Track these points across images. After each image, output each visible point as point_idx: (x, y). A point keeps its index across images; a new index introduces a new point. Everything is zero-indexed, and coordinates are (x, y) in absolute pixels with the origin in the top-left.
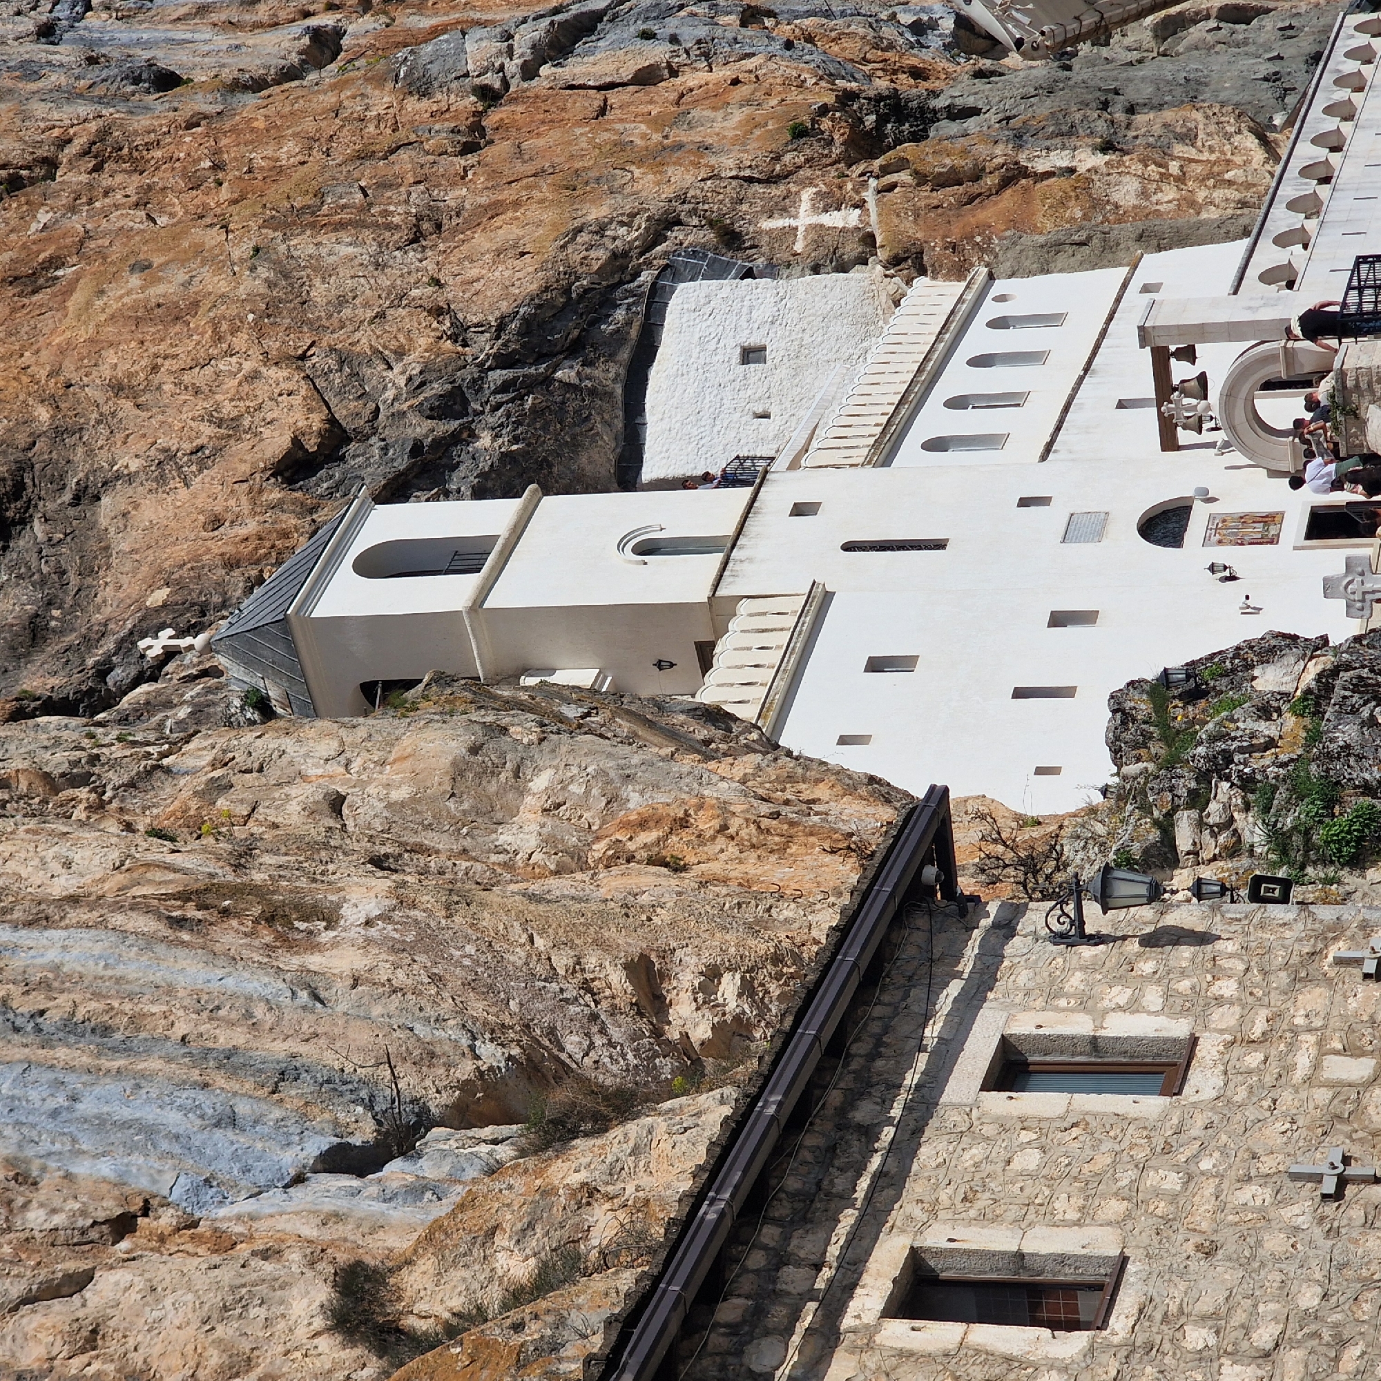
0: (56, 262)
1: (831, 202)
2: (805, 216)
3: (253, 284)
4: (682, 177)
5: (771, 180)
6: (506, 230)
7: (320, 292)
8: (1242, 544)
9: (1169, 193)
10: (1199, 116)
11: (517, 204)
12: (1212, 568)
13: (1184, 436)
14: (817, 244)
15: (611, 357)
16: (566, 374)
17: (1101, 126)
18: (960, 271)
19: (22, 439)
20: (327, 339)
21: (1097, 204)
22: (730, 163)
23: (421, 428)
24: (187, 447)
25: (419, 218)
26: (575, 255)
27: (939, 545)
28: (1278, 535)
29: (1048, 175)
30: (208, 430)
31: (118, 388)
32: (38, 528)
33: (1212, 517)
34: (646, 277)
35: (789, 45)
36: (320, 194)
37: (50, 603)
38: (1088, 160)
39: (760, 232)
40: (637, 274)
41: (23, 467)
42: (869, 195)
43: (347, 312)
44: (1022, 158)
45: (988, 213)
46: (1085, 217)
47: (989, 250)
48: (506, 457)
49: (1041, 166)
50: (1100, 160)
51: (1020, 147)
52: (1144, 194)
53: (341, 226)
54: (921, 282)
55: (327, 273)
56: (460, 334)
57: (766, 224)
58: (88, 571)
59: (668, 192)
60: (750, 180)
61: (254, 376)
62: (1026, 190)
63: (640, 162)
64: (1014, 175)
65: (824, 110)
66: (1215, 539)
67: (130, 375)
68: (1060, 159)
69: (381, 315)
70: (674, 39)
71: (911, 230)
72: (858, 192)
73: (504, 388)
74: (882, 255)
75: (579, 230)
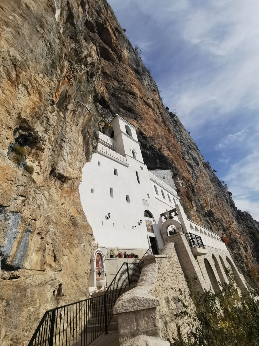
0: (158, 123)
1: (182, 183)
2: (180, 181)
3: (160, 134)
4: (181, 170)
5: (183, 178)
6: (171, 155)
7: (160, 140)
8: (147, 226)
9: (194, 218)
10: (203, 221)
11: (174, 157)
12: (141, 221)
13: (163, 217)
14: (177, 183)
15: (160, 165)
16: (157, 160)
17: (199, 210)
18: (179, 196)
19: (140, 115)
20: (156, 139)
21: (190, 210)
22: (183, 174)
23: (148, 145)
24: (142, 126)
25: (170, 149)
26: (170, 160)
27: (139, 182)
28: (149, 232)
29: (192, 204)
30: (144, 128)
31: (147, 123)
32: (131, 115)
33: (151, 221)
34: (169, 167)
35: (195, 185)
36: (170, 142)
37: (122, 113)
38: (195, 208)
39: (177, 178)
40: (170, 166)
41: (137, 114)
42: (184, 186)
43: (159, 141)
44: (193, 201)
45: (186, 198)
46: (189, 208)
47: (182, 199)
48: (147, 154)
49: (193, 203)
50: (195, 210)
51: (194, 201)
52: (193, 215)
53: (167, 142)
54: (176, 192)
55: (162, 140)
56: (159, 150)
57: (178, 178)
58: (127, 117)
59: (179, 168)
60: (182, 176)
61: (151, 133)
62: (190, 202)
63: (181, 167)
64: (191, 201)
65: (191, 184)
66: (147, 222)
67: (148, 124)
68: (194, 205)
69: (159, 144)
70: (193, 174)
71: (182, 190)
72: (184, 185)
73: (154, 154)
74: (178, 188)
75: (173, 160)
